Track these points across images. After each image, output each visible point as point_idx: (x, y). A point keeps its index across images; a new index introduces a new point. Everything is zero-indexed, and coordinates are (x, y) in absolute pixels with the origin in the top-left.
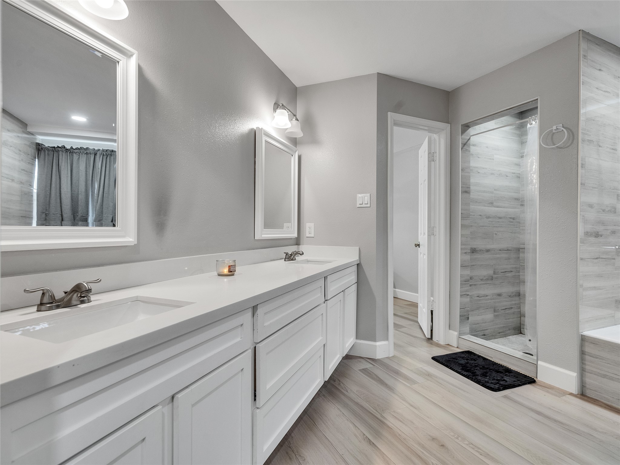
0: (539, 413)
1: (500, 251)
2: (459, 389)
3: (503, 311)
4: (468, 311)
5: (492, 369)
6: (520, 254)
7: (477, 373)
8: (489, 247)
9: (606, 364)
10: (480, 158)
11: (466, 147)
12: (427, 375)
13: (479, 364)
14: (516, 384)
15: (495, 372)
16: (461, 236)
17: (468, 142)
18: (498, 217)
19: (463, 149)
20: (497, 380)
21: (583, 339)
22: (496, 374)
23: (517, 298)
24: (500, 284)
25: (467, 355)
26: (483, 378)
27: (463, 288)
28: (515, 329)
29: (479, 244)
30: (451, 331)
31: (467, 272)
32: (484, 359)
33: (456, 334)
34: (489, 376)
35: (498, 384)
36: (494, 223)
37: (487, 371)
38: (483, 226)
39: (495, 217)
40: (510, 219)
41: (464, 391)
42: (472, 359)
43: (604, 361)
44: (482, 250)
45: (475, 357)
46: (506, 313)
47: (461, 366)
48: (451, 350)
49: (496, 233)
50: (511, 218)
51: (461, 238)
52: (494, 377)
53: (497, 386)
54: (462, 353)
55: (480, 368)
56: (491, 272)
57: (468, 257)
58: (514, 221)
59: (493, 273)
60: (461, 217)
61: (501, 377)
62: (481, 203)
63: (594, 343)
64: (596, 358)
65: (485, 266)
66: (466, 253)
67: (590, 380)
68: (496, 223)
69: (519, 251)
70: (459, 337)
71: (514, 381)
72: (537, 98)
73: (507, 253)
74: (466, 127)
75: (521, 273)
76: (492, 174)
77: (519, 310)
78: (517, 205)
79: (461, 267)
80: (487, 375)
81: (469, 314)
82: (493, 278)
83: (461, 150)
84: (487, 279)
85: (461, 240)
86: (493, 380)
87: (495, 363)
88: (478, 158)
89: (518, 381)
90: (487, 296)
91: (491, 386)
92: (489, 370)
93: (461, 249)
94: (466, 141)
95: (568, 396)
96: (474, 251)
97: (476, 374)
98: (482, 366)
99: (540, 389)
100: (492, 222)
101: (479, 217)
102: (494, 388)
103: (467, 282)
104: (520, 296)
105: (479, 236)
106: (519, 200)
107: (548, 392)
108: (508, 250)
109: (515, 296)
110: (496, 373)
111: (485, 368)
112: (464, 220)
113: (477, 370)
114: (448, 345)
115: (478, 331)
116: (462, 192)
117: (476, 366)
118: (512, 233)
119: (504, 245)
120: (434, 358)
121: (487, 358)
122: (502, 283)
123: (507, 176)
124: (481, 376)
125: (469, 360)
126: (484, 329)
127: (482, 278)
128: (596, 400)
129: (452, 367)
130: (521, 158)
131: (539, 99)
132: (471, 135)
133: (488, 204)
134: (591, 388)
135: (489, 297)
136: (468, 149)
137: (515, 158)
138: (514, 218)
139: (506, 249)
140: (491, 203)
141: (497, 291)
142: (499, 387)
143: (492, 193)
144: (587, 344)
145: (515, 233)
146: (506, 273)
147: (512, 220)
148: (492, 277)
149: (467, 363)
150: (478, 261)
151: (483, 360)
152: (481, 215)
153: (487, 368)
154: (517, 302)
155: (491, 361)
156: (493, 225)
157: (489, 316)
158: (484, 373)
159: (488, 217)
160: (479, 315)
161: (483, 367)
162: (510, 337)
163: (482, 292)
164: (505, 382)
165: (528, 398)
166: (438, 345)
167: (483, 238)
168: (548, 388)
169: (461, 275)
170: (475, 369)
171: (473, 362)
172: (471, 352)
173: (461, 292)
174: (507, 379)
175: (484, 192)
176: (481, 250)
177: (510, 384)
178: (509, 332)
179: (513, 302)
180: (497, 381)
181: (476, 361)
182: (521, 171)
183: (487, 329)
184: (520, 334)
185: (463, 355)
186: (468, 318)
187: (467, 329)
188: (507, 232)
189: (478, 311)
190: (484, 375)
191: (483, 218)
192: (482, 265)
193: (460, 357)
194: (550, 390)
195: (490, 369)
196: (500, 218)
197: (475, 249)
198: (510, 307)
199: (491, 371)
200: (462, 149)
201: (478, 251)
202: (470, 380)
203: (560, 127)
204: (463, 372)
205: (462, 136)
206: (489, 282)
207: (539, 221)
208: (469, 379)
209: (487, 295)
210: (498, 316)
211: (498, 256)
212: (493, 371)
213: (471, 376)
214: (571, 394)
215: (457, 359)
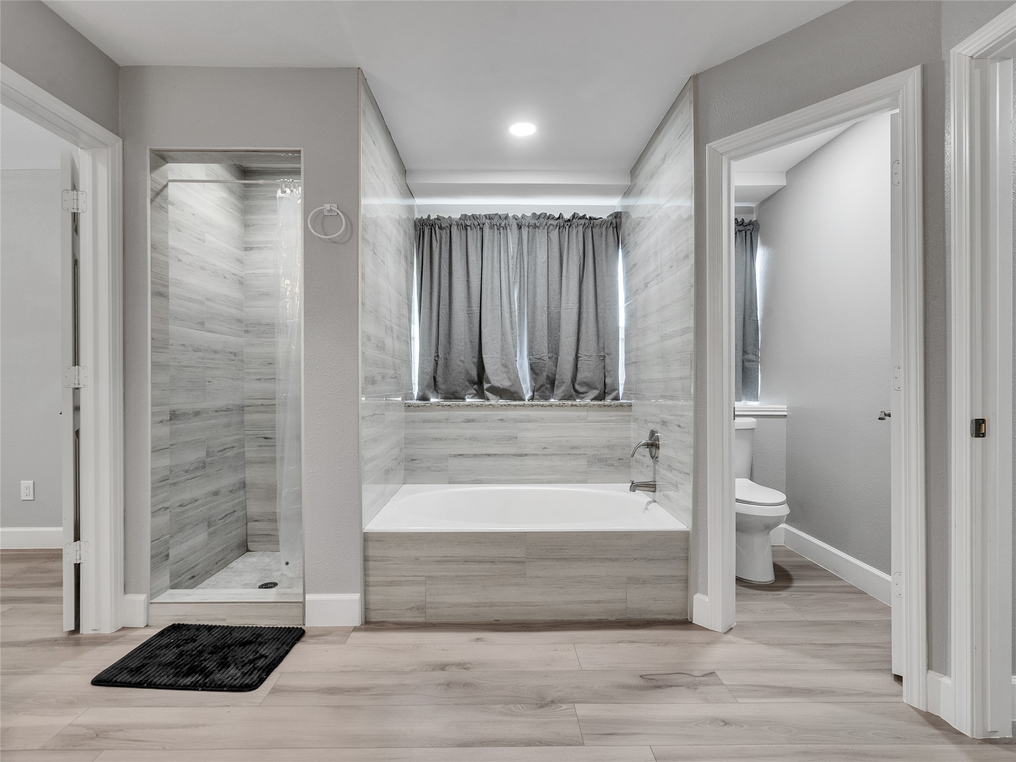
0: (332, 691)
1: (216, 414)
2: (184, 727)
3: (222, 520)
4: (167, 542)
5: (232, 645)
6: (245, 415)
7: (208, 667)
8: (198, 406)
9: (393, 566)
10: (181, 231)
11: (158, 199)
12: (92, 738)
13: (205, 645)
14: (281, 653)
15: (240, 647)
16: (153, 387)
17: (164, 192)
18: (213, 351)
19: (154, 203)
20: (251, 662)
21: (367, 538)
22: (243, 650)
23: (242, 493)
24: (217, 474)
25: (174, 635)
26: (224, 672)
27: (156, 495)
28: (239, 547)
29: (182, 402)
30: (130, 597)
31: (165, 461)
32: (210, 628)
33: (142, 598)
34: (234, 662)
35: (255, 669)
36: (206, 361)
37: (224, 653)
38: (188, 367)
39: (207, 350)
40: (230, 355)
41: (197, 726)
42: (187, 642)
43: (390, 563)
44: (187, 413)
45: (192, 632)
46: (227, 523)
47: (171, 669)
48: (135, 640)
49: (210, 379)
50: (231, 353)
51: (152, 391)
52: (242, 658)
53: (255, 676)
54: (162, 637)
55: (209, 653)
56: (201, 454)
57: (165, 430)
58: (237, 358)
59: (205, 455)
60: (152, 347)
61: (254, 652)
62: (184, 321)
63: (379, 541)
64: (383, 561)
65: (193, 442)
66: (161, 422)
67: (376, 597)
68: (210, 361)
69: (243, 410)
70: (151, 603)
71: (278, 649)
72: (299, 149)
73: (226, 415)
74: (160, 157)
75: (246, 449)
76: (203, 268)
77: (244, 512)
78: (240, 331)
79: (152, 452)
80: (228, 662)
81: (169, 548)
82: (205, 464)
83: (151, 204)
84: (196, 469)
85: (153, 396)
86: (243, 666)
87: (232, 627)
88: (179, 230)
89: (283, 644)
90: (196, 501)
91: (245, 680)
92: (228, 649)
93: (153, 414)
94: (160, 187)
95: (354, 634)
96: (174, 416)
97: (209, 671)
98: (213, 647)
99: (315, 643)
100: (203, 358)
101: (182, 348)
102: (252, 684)
103: (164, 483)
104: (245, 487)
105: (180, 387)
106: (243, 322)
107: (326, 643)
108: (228, 410)
109: (239, 488)
110: (243, 648)
111: (219, 648)
112: (158, 352)
113: (205, 660)
114: (124, 628)
115: (183, 574)
116: (152, 294)
117: (201, 653)
118: (232, 379)
119: (221, 403)
120: (100, 681)
121: (214, 624)
122: (220, 470)
123: (225, 277)
124: (219, 670)
125: (181, 646)
126: (192, 566)
127: (186, 468)
128: (383, 622)
129: (152, 681)
130: (245, 250)
131: (302, 152)
132: (170, 178)
133: (196, 323)
134: (376, 608)
135: (199, 502)
136: (164, 206)
137: (235, 247)
138: (235, 353)
139: (225, 409)
140: (202, 324)
141: (212, 487)
142: (259, 676)
143: (202, 303)
144: (370, 544)
145: (237, 379)
146: (225, 451)
147: (233, 357)
148: (204, 462)
149: (181, 655)
150: (180, 435)
151: (209, 631)
152: (184, 345)
153: (223, 647)
154: (241, 499)
155: (223, 626)
156: (204, 364)
157: (200, 537)
158: (221, 659)
159: (196, 350)
160: (182, 543)
161: (215, 647)
162: (234, 564)
163: (187, 496)
164: (263, 659)
165: (307, 672)
166: (98, 641)
167: (188, 390)
168: (324, 634)
169: (152, 469)
170: (202, 660)
171: (190, 646)
172: (179, 624)
173: (153, 505)
174: (264, 650)
175: (190, 300)
176: (185, 414)
177: (275, 659)
178: (231, 555)
179: (237, 501)
180: (251, 664)
181: (195, 641)
182: (245, 274)
183: (198, 564)
184: (247, 552)
185: (165, 641)
186: (168, 556)
187: (166, 579)
188: (226, 378)
189: (181, 534)
190: (224, 664)
191: (188, 351)
192: (187, 442)
193: (160, 647)
194: (330, 638)
195: (230, 646)
196: (216, 352)
197: (174, 411)
198: (233, 510)
199: (233, 649)
200: (152, 201)
201: (180, 416)
202: (202, 690)
203: (334, 207)
204: (180, 681)
205: (153, 175)
206: (198, 474)
207: (304, 359)
208: (198, 690)
209: (196, 499)
210: (215, 532)
211: (213, 422)
212: (236, 646)
213: (200, 679)
214: (356, 629)
215: (156, 656)
